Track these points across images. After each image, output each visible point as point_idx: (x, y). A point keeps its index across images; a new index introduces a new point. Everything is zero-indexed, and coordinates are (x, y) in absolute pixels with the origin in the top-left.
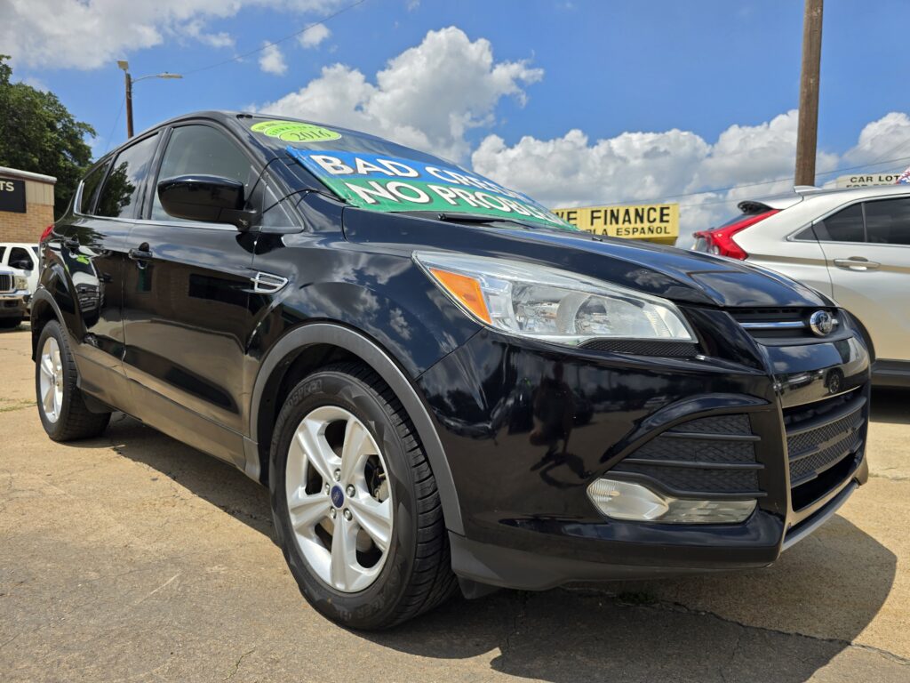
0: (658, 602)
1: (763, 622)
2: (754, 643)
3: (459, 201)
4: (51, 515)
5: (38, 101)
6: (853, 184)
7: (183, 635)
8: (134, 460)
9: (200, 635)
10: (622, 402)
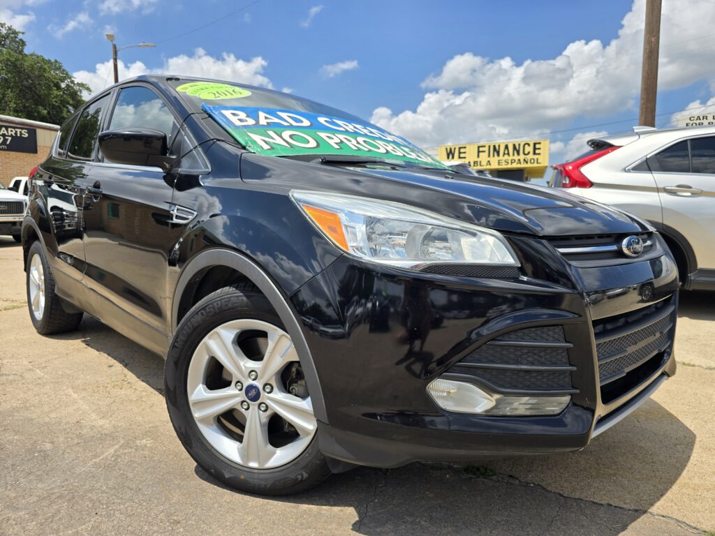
0: (496, 474)
1: (581, 493)
2: (572, 512)
3: (341, 145)
4: (26, 395)
5: (46, 66)
6: (691, 122)
7: (108, 498)
8: (98, 351)
9: (121, 498)
10: (467, 312)
